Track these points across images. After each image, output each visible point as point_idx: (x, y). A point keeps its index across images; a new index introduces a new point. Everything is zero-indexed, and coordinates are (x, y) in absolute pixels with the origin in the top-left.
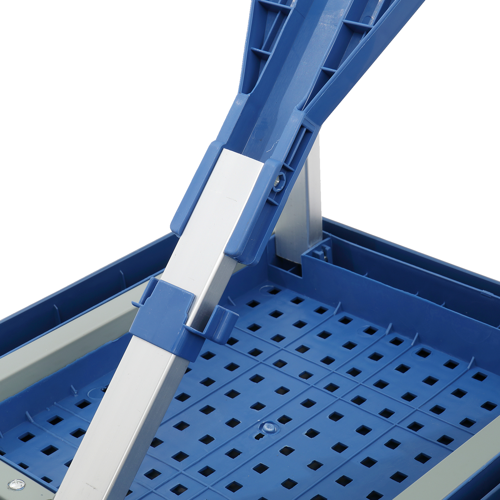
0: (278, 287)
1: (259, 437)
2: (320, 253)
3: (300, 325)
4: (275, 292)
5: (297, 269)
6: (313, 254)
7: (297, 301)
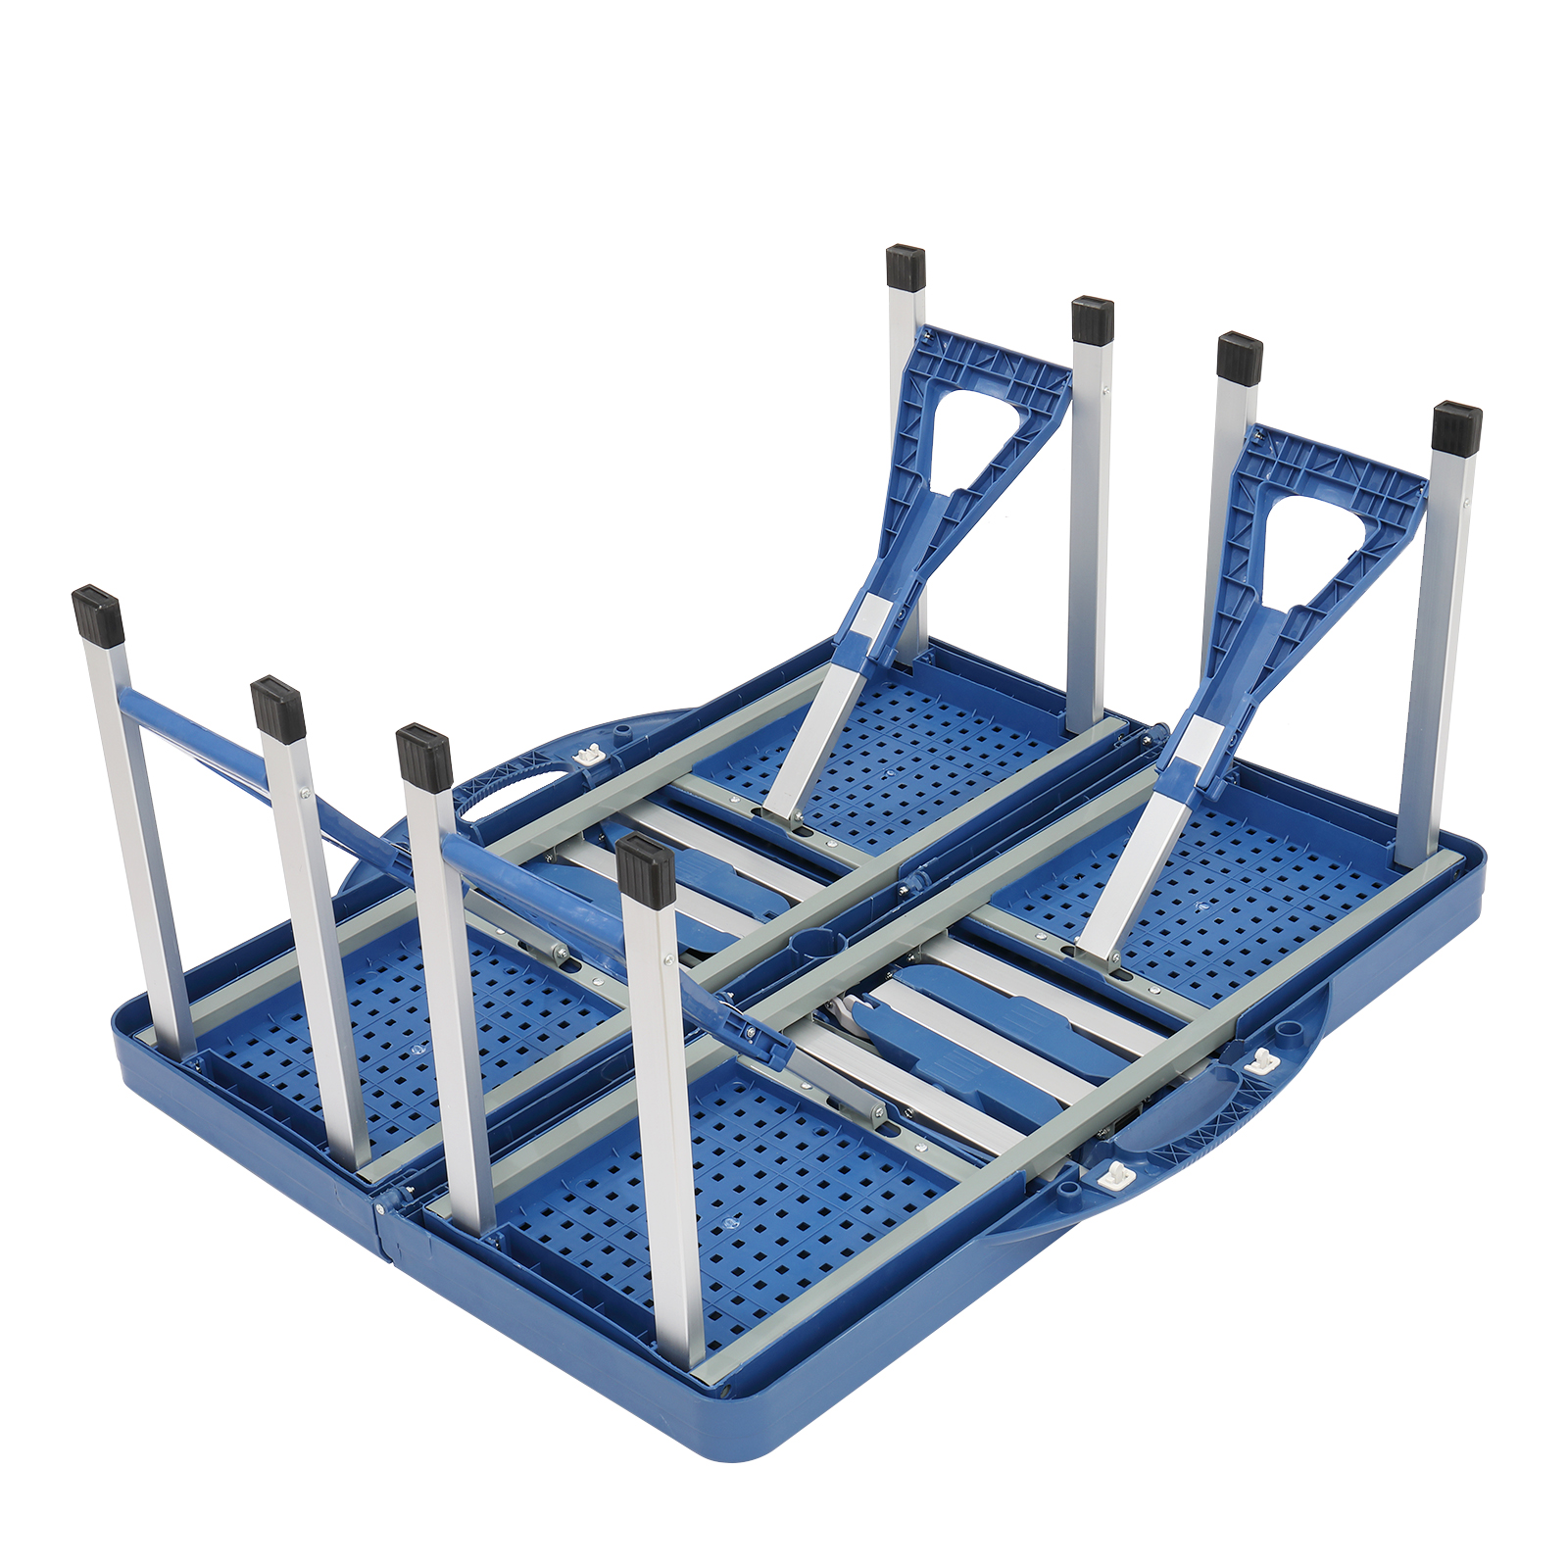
0: (896, 684)
1: (884, 778)
2: (927, 659)
3: (911, 710)
4: (892, 687)
5: (910, 671)
6: (921, 659)
7: (909, 694)
